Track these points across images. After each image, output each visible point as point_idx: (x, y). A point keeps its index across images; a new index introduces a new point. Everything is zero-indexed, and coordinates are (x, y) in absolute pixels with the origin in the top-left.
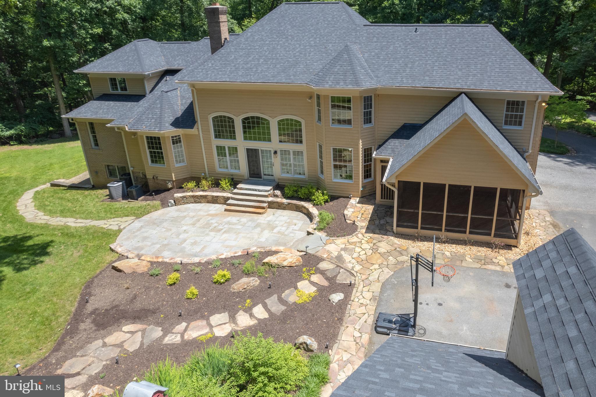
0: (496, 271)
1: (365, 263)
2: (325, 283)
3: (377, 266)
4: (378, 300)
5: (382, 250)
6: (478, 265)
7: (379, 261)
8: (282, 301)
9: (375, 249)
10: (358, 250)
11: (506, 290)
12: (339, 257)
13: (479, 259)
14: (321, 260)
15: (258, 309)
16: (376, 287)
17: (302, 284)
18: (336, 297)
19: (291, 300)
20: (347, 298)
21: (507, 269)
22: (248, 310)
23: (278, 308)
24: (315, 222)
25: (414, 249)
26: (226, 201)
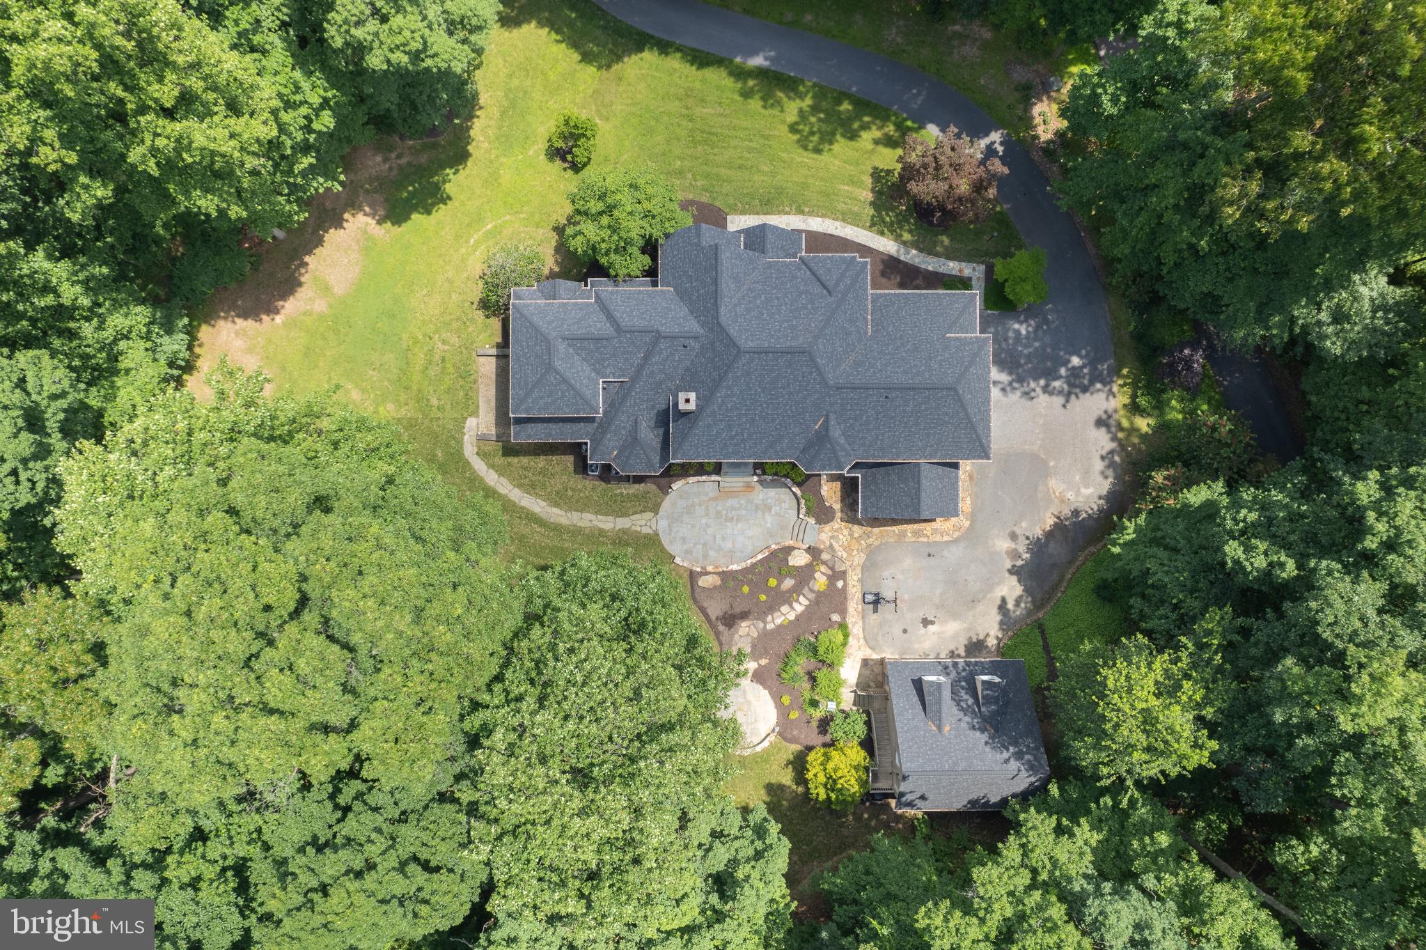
0: (924, 542)
1: (848, 549)
3: (855, 552)
4: (861, 581)
5: (856, 535)
6: (913, 539)
7: (856, 547)
8: (811, 590)
9: (851, 535)
10: (840, 536)
11: (928, 558)
12: (831, 546)
13: (915, 533)
14: (821, 551)
15: (801, 599)
16: (859, 570)
17: (817, 575)
18: (840, 584)
19: (816, 588)
20: (845, 582)
21: (931, 539)
22: (797, 601)
23: (812, 596)
24: (803, 505)
25: (876, 530)
26: (717, 482)
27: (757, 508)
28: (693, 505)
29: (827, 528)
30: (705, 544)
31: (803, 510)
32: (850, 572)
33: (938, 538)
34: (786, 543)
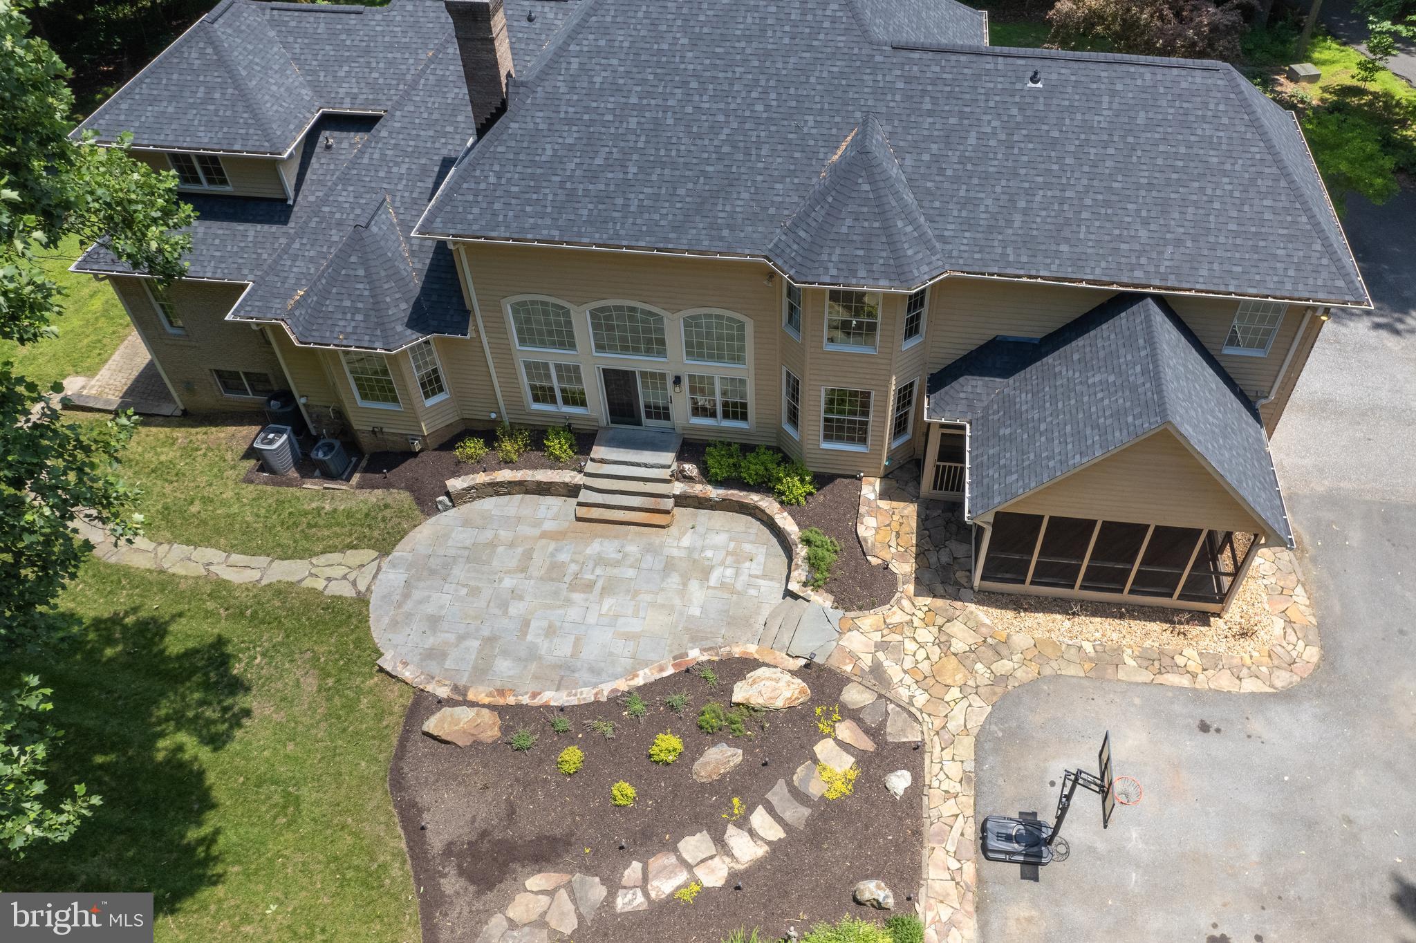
0: (1181, 689)
1: (931, 681)
2: (867, 744)
3: (955, 693)
4: (976, 781)
5: (958, 646)
6: (1146, 676)
7: (959, 678)
8: (797, 795)
9: (943, 643)
10: (910, 646)
11: (1201, 736)
12: (877, 670)
13: (1148, 659)
14: (843, 681)
15: (760, 818)
16: (966, 748)
17: (824, 749)
18: (899, 782)
19: (816, 789)
20: (918, 777)
21: (1202, 682)
22: (743, 823)
23: (797, 814)
24: (798, 560)
25: (1022, 639)
26: (572, 491)
27: (669, 566)
28: (492, 545)
29: (869, 620)
30: (490, 640)
31: (800, 574)
32: (935, 749)
33: (1224, 682)
34: (737, 651)
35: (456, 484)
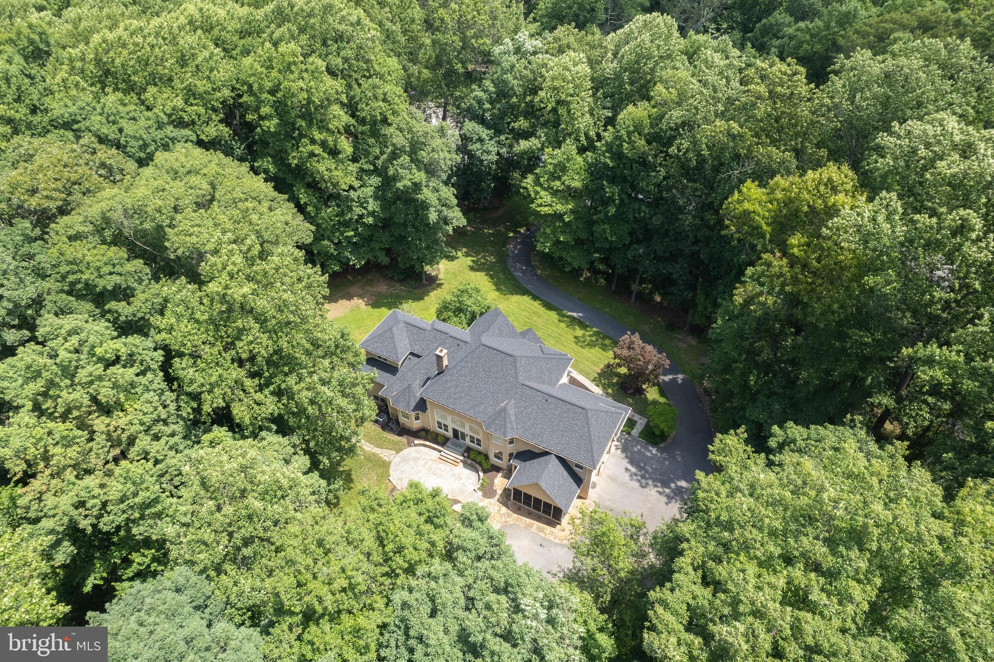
0: (542, 536)
5: (502, 512)
9: (499, 511)
11: (539, 547)
13: (538, 528)
21: (547, 537)
24: (479, 483)
25: (515, 515)
26: (440, 451)
27: (454, 475)
28: (419, 458)
29: (487, 500)
31: (478, 486)
33: (552, 538)
34: (458, 498)
35: (416, 442)
